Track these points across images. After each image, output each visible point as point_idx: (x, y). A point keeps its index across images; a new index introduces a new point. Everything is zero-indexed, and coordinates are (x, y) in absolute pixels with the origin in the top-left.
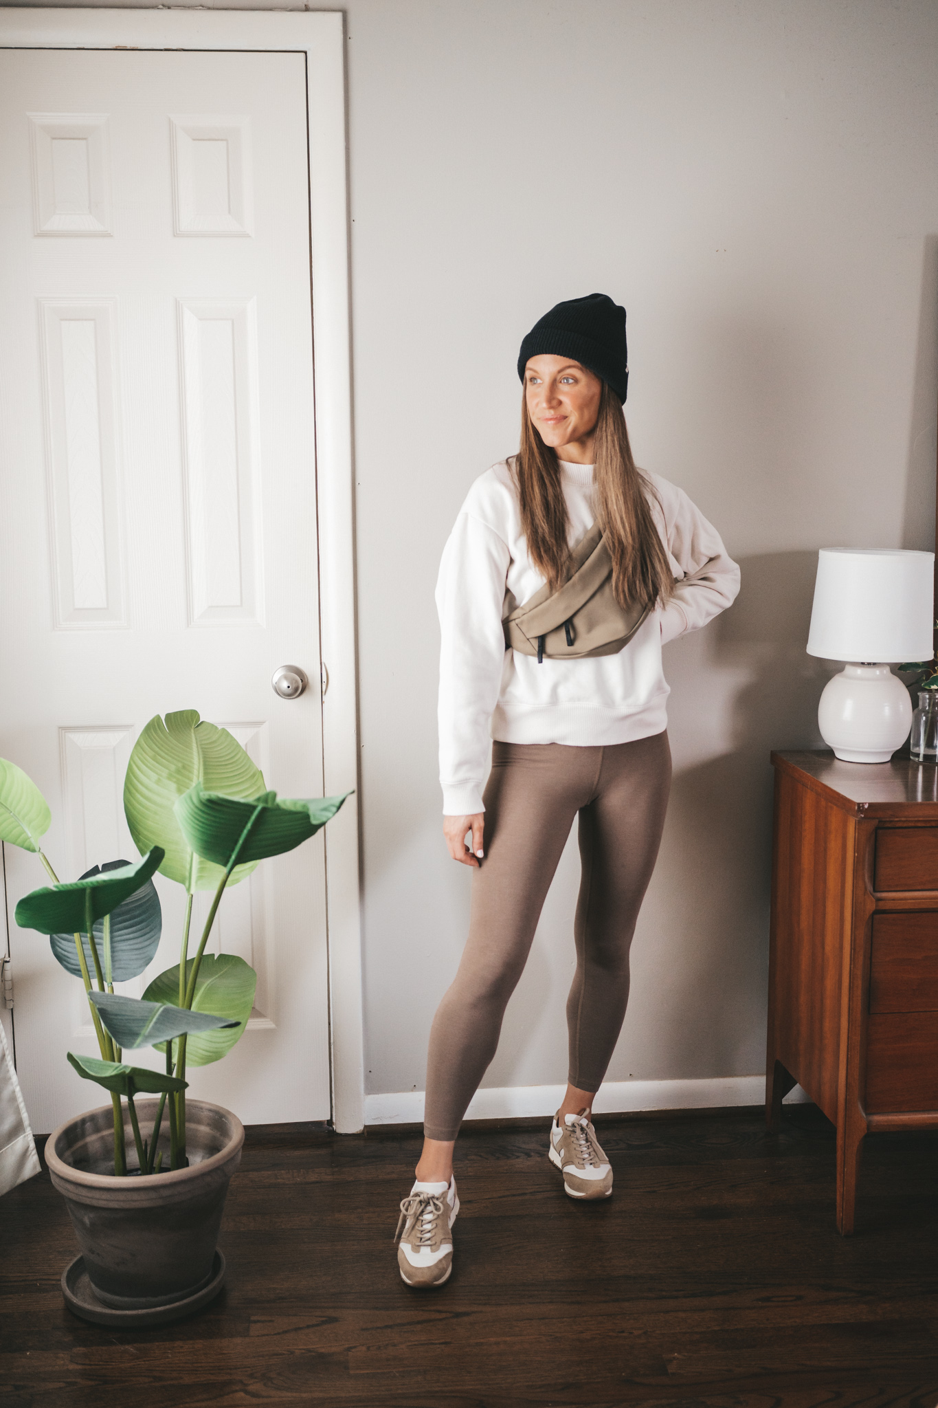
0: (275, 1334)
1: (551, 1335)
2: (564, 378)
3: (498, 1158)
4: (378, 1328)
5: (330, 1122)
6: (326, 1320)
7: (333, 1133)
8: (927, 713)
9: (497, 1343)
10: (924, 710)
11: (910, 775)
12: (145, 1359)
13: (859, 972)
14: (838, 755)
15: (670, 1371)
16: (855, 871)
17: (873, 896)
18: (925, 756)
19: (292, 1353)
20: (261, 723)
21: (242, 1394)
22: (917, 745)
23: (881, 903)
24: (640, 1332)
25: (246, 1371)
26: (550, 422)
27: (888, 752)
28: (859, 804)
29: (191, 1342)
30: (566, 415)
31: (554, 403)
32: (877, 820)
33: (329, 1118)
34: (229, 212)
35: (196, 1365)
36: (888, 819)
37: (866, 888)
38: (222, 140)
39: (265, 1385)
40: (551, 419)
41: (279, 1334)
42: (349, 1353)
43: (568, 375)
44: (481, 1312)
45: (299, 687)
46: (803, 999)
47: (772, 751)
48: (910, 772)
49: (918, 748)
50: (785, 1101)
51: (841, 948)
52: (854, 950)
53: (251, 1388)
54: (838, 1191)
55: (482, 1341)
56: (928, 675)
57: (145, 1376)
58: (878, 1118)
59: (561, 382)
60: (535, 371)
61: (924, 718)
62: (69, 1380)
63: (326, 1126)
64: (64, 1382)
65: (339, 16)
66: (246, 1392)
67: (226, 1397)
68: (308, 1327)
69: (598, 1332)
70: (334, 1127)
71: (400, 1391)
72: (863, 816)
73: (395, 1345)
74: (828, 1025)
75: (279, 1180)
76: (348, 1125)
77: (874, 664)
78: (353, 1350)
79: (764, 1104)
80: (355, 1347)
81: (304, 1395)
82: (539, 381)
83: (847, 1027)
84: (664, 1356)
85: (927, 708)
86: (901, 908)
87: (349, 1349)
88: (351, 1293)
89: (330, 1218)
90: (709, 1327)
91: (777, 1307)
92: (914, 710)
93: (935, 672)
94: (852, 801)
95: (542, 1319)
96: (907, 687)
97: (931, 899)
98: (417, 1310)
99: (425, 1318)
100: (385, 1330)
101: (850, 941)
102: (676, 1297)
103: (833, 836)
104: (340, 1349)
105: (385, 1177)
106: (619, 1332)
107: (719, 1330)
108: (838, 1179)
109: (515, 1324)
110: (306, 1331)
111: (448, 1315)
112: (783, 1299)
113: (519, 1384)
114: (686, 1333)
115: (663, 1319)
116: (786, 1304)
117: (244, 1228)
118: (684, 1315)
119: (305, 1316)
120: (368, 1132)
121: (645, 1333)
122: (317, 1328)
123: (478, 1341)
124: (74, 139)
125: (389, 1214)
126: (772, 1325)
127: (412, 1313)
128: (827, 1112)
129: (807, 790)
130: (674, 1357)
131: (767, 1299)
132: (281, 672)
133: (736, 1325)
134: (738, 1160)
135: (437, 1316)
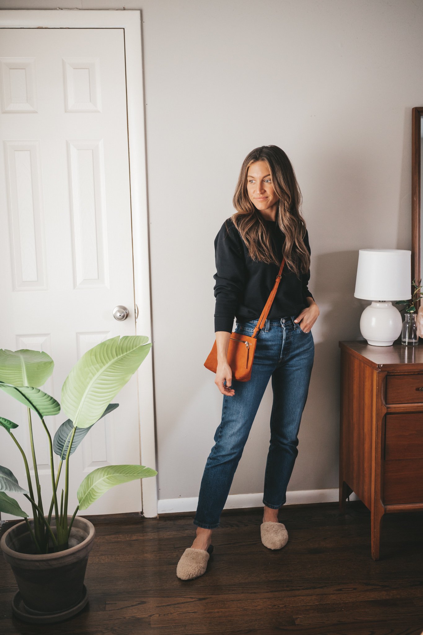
0: (117, 610)
1: (242, 608)
2: (266, 180)
4: (164, 606)
5: (142, 513)
6: (140, 603)
7: (144, 518)
8: (409, 323)
9: (218, 612)
10: (407, 322)
11: (402, 352)
13: (380, 441)
14: (369, 343)
15: (296, 623)
16: (377, 395)
17: (386, 406)
18: (408, 343)
19: (125, 618)
20: (108, 332)
22: (405, 337)
23: (389, 410)
24: (283, 606)
25: (104, 627)
26: (260, 200)
27: (391, 341)
28: (378, 365)
30: (268, 196)
31: (263, 191)
32: (387, 372)
33: (141, 511)
34: (90, 101)
36: (392, 372)
37: (382, 403)
38: (87, 69)
41: (119, 609)
43: (268, 178)
44: (211, 598)
45: (125, 315)
46: (355, 453)
47: (339, 342)
48: (402, 350)
49: (405, 339)
50: (348, 500)
51: (372, 430)
52: (378, 431)
54: (372, 540)
55: (211, 611)
56: (409, 306)
58: (390, 507)
59: (264, 182)
60: (252, 177)
61: (407, 325)
63: (140, 514)
65: (139, 12)
68: (132, 606)
69: (264, 606)
72: (380, 370)
73: (171, 614)
74: (366, 465)
75: (119, 539)
76: (150, 513)
77: (385, 301)
79: (339, 501)
80: (154, 615)
82: (254, 182)
83: (374, 466)
84: (294, 616)
85: (409, 321)
86: (398, 411)
87: (151, 616)
88: (152, 590)
89: (142, 556)
90: (314, 603)
91: (345, 593)
92: (403, 321)
93: (412, 304)
94: (375, 363)
95: (238, 600)
96: (400, 312)
97: (411, 407)
98: (182, 597)
99: (185, 601)
100: (167, 607)
101: (375, 427)
102: (299, 590)
103: (367, 380)
104: (147, 616)
105: (167, 537)
106: (273, 606)
107: (319, 604)
108: (372, 535)
109: (226, 603)
110: (131, 608)
111: (196, 599)
112: (348, 590)
113: (228, 631)
114: (303, 606)
115: (293, 600)
116: (349, 592)
117: (103, 561)
118: (302, 598)
119: (131, 601)
120: (159, 517)
121: (285, 606)
122: (136, 606)
123: (209, 611)
124: (20, 69)
125: (169, 554)
126: (342, 602)
127: (179, 599)
128: (366, 504)
129: (356, 359)
130: (298, 617)
131: (340, 590)
132: (116, 309)
133: (326, 602)
134: (327, 527)
135: (191, 600)
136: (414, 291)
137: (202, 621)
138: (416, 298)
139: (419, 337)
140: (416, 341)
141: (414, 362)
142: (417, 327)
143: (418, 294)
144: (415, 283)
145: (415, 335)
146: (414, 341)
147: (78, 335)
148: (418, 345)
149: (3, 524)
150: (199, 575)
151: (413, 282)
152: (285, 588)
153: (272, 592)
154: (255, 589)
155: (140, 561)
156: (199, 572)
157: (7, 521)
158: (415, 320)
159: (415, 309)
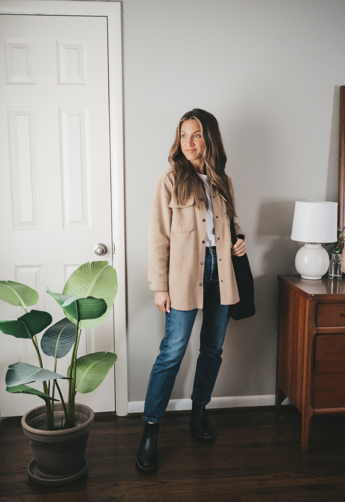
0: (95, 490)
1: (198, 490)
2: (196, 135)
3: (177, 425)
4: (134, 488)
5: (115, 412)
6: (115, 485)
7: (117, 416)
8: (335, 261)
9: (178, 493)
10: (334, 260)
11: (328, 284)
13: (310, 356)
14: (302, 277)
16: (309, 319)
17: (315, 328)
18: (334, 277)
19: (102, 497)
22: (331, 273)
23: (318, 331)
24: (230, 489)
26: (189, 151)
27: (321, 276)
28: (310, 295)
30: (196, 149)
31: (192, 144)
32: (317, 301)
33: (115, 411)
34: (79, 76)
36: (321, 300)
37: (313, 326)
38: (76, 49)
40: (190, 150)
41: (97, 490)
42: (124, 497)
43: (197, 134)
44: (172, 482)
45: (104, 251)
46: (289, 366)
47: (278, 275)
48: (328, 283)
49: (331, 274)
50: (282, 404)
51: (304, 347)
52: (309, 348)
54: (302, 437)
55: (172, 492)
56: (335, 247)
58: (317, 410)
59: (194, 137)
60: (185, 132)
61: (334, 263)
63: (113, 413)
65: (119, 3)
68: (108, 487)
69: (215, 489)
70: (116, 414)
72: (312, 299)
73: (140, 494)
74: (298, 376)
75: (96, 433)
76: (121, 413)
77: (316, 243)
79: (275, 405)
80: (125, 495)
82: (186, 136)
83: (306, 377)
84: (239, 497)
85: (335, 260)
86: (326, 333)
87: (123, 496)
88: (124, 475)
89: (115, 447)
90: (256, 487)
91: (281, 479)
92: (330, 260)
93: (338, 246)
94: (308, 293)
95: (194, 484)
96: (327, 252)
97: (336, 329)
98: (149, 480)
99: (151, 484)
100: (136, 489)
101: (307, 345)
102: (243, 476)
103: (301, 307)
104: (119, 496)
105: (136, 432)
106: (223, 489)
107: (259, 488)
108: (302, 432)
109: (184, 486)
110: (107, 489)
111: (160, 483)
112: (283, 476)
114: (247, 489)
115: (239, 484)
116: (284, 478)
118: (246, 482)
119: (107, 483)
120: (129, 416)
121: (232, 489)
122: (111, 488)
124: (21, 48)
126: (279, 486)
127: (146, 482)
128: (298, 407)
129: (292, 289)
130: (243, 498)
131: (277, 476)
132: (97, 246)
133: (265, 486)
134: (266, 425)
135: (156, 483)
136: (339, 236)
138: (341, 241)
139: (343, 272)
140: (341, 276)
141: (339, 292)
142: (341, 265)
143: (342, 238)
144: (340, 229)
145: (340, 271)
146: (338, 276)
147: (66, 266)
148: (342, 279)
149: (2, 420)
151: (339, 228)
152: (232, 475)
153: (221, 477)
154: (207, 475)
155: (114, 451)
157: (5, 417)
158: (340, 259)
159: (340, 249)
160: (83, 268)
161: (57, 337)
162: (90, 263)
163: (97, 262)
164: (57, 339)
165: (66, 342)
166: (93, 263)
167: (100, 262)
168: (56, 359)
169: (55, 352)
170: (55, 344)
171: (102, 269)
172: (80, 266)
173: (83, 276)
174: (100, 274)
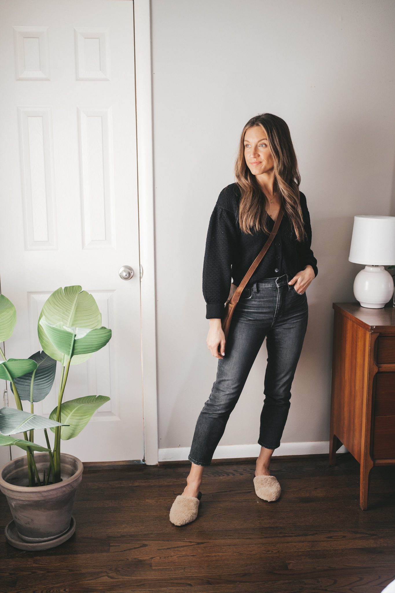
0: (120, 551)
1: (238, 552)
2: (261, 144)
3: (215, 476)
4: (164, 549)
5: (144, 460)
6: (142, 546)
7: (145, 465)
9: (215, 556)
11: (393, 314)
12: (65, 562)
14: (362, 305)
15: (289, 568)
16: (369, 355)
17: (377, 366)
19: (128, 559)
20: (114, 290)
21: (107, 577)
23: (380, 369)
24: (277, 551)
25: (108, 567)
26: (254, 164)
27: (383, 304)
28: (371, 326)
29: (85, 555)
30: (261, 161)
31: (256, 155)
32: (379, 333)
34: (100, 69)
35: (87, 564)
36: (384, 333)
37: (374, 362)
38: (97, 38)
39: (116, 573)
40: (254, 163)
41: (122, 551)
43: (263, 143)
44: (208, 542)
45: (129, 275)
46: (346, 409)
47: (333, 303)
48: (393, 312)
50: (337, 452)
51: (363, 388)
52: (369, 388)
53: (110, 575)
54: (360, 491)
55: (209, 555)
57: (65, 569)
58: (378, 461)
59: (259, 146)
60: (249, 142)
62: (33, 571)
63: (142, 462)
64: (31, 572)
66: (109, 577)
67: (100, 578)
68: (135, 548)
69: (259, 551)
70: (145, 462)
71: (173, 577)
72: (373, 331)
73: (171, 557)
74: (357, 421)
75: (122, 485)
76: (152, 461)
77: (378, 266)
78: (154, 559)
79: (329, 453)
80: (155, 557)
81: (133, 578)
82: (250, 146)
83: (365, 421)
84: (286, 562)
86: (389, 371)
87: (152, 558)
88: (153, 534)
89: (144, 501)
90: (306, 549)
91: (335, 541)
94: (368, 325)
95: (234, 545)
96: (392, 276)
98: (181, 541)
99: (184, 545)
100: (167, 550)
101: (367, 385)
102: (291, 536)
103: (359, 340)
104: (147, 558)
105: (167, 484)
106: (267, 551)
107: (310, 551)
108: (361, 486)
109: (223, 548)
110: (134, 550)
111: (194, 543)
112: (337, 537)
113: (225, 574)
114: (296, 552)
115: (286, 546)
116: (339, 539)
117: (107, 506)
118: (295, 544)
119: (133, 544)
120: (160, 465)
121: (279, 552)
122: (139, 549)
123: (207, 555)
124: (33, 38)
125: (169, 500)
126: (332, 549)
127: (179, 542)
128: (356, 457)
129: (349, 320)
130: (291, 562)
131: (331, 537)
132: (122, 269)
133: (317, 548)
134: (318, 477)
135: (190, 544)
137: (201, 564)
150: (191, 521)
152: (278, 535)
153: (266, 538)
154: (250, 535)
155: (141, 506)
156: (191, 518)
160: (56, 294)
161: (30, 378)
162: (63, 289)
163: (70, 287)
164: (30, 380)
165: (43, 382)
166: (66, 288)
167: (73, 287)
168: (33, 403)
169: (30, 396)
170: (30, 386)
171: (76, 295)
172: (52, 293)
173: (58, 305)
174: (77, 301)
